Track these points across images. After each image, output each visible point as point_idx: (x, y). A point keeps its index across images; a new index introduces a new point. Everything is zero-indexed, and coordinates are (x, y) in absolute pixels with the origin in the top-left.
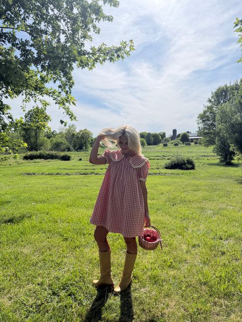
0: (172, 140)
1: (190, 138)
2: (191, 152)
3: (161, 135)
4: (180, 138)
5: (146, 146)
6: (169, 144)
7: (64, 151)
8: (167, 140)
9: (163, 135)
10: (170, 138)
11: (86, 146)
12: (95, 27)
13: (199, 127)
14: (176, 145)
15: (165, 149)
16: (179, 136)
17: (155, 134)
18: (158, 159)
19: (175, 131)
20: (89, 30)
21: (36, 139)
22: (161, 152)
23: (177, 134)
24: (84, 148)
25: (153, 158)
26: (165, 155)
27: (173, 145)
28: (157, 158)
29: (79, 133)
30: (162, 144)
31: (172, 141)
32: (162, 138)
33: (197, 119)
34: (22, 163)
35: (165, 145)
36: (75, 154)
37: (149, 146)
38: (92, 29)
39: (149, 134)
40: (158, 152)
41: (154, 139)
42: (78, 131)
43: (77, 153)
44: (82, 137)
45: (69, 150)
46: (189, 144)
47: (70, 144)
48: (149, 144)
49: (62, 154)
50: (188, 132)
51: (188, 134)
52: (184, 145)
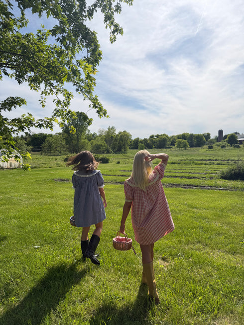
0: (217, 141)
1: (238, 139)
3: (204, 136)
4: (227, 139)
5: (189, 148)
6: (214, 146)
7: (103, 153)
8: (212, 142)
9: (208, 136)
10: (215, 139)
11: (125, 148)
14: (223, 147)
15: (211, 152)
16: (226, 136)
17: (198, 135)
18: (206, 164)
19: (221, 132)
21: (78, 141)
22: (207, 155)
23: (224, 135)
24: (123, 150)
25: (199, 162)
26: (211, 158)
27: (219, 148)
28: (204, 162)
29: (118, 135)
30: (207, 146)
31: (218, 143)
32: (207, 139)
34: (62, 166)
35: (210, 147)
36: (114, 156)
37: (192, 149)
39: (192, 135)
40: (202, 155)
41: (197, 141)
42: (117, 133)
43: (116, 155)
44: (121, 139)
45: (108, 152)
46: (239, 147)
47: (110, 147)
48: (192, 146)
49: (101, 156)
50: (236, 133)
51: (236, 135)
52: (232, 148)
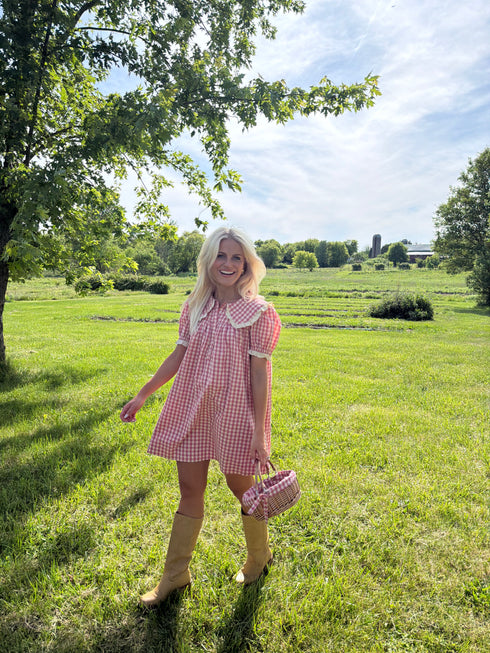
0: (370, 257)
1: (408, 254)
2: (413, 284)
3: (347, 247)
4: (387, 253)
5: (317, 269)
6: (364, 265)
7: (152, 274)
8: (359, 258)
9: (353, 247)
10: (366, 252)
12: (265, 25)
13: (439, 233)
14: (380, 267)
15: (357, 276)
16: (386, 248)
17: (336, 244)
18: (347, 297)
19: (377, 239)
20: (252, 30)
22: (350, 281)
23: (383, 244)
24: (191, 269)
25: (336, 294)
26: (357, 288)
27: (373, 269)
28: (345, 294)
29: (182, 239)
30: (351, 265)
31: (371, 261)
32: (350, 252)
33: (436, 216)
35: (357, 268)
36: (175, 282)
37: (322, 269)
38: (259, 29)
39: (323, 244)
40: (342, 281)
41: (333, 255)
42: (179, 234)
43: (177, 278)
44: (189, 248)
45: (162, 272)
46: (408, 267)
47: (165, 261)
48: (323, 265)
49: (153, 280)
50: (405, 242)
51: (405, 246)
52: (396, 269)
